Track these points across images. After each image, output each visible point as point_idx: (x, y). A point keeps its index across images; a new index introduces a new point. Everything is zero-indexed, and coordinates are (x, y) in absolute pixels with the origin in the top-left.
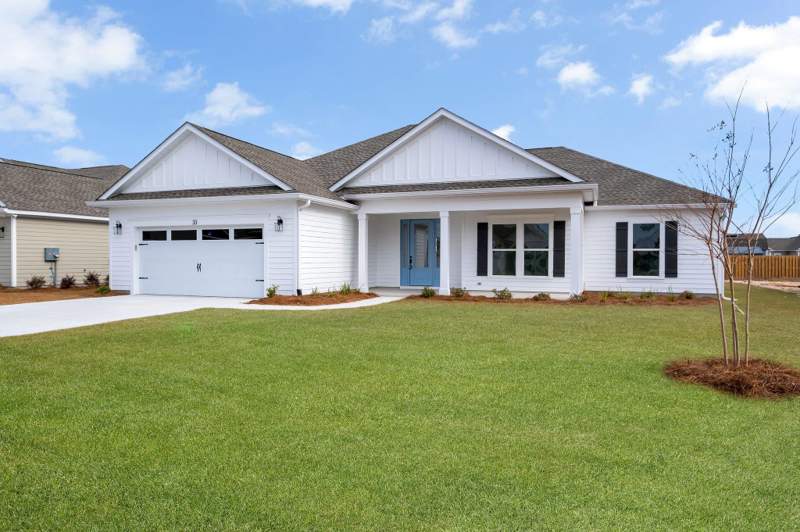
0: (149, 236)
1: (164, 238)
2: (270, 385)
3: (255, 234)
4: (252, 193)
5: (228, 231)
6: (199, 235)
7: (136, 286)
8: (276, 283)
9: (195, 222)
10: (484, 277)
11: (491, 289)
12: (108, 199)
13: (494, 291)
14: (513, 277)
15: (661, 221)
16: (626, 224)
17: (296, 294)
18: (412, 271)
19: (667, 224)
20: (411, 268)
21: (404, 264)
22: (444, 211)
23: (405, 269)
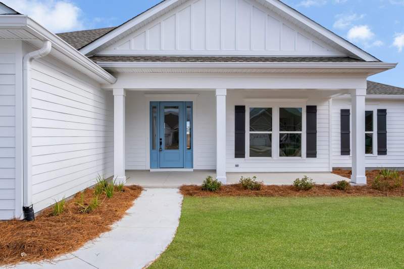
10: (241, 159)
14: (269, 158)
15: (374, 108)
17: (21, 215)
18: (162, 153)
19: (379, 111)
20: (161, 150)
21: (153, 147)
22: (221, 88)
23: (154, 151)
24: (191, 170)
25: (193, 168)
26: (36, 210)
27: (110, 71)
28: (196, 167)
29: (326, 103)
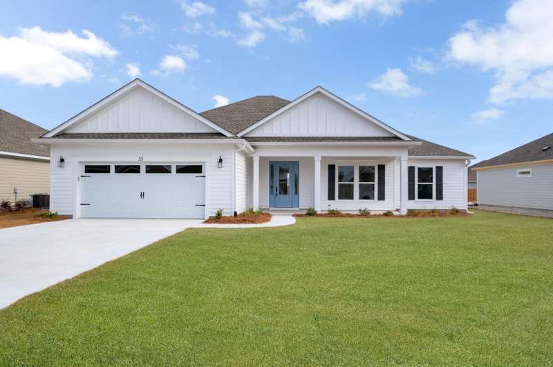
0: (91, 169)
1: (108, 171)
2: (196, 282)
3: (196, 169)
4: (198, 138)
5: (170, 166)
6: (143, 169)
7: (78, 212)
8: (222, 207)
9: (141, 159)
10: (332, 201)
11: (358, 209)
12: (53, 137)
13: (360, 210)
14: (351, 200)
15: (434, 166)
16: (414, 167)
17: (233, 214)
18: (278, 197)
19: (437, 167)
20: (276, 195)
21: (271, 193)
22: (318, 156)
23: (272, 196)
24: (298, 209)
25: (298, 207)
26: (238, 213)
27: (253, 147)
28: (301, 207)
29: (392, 163)
